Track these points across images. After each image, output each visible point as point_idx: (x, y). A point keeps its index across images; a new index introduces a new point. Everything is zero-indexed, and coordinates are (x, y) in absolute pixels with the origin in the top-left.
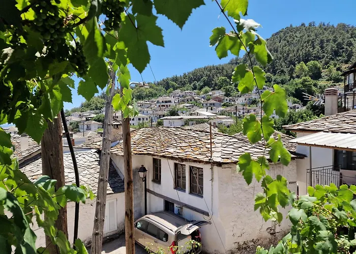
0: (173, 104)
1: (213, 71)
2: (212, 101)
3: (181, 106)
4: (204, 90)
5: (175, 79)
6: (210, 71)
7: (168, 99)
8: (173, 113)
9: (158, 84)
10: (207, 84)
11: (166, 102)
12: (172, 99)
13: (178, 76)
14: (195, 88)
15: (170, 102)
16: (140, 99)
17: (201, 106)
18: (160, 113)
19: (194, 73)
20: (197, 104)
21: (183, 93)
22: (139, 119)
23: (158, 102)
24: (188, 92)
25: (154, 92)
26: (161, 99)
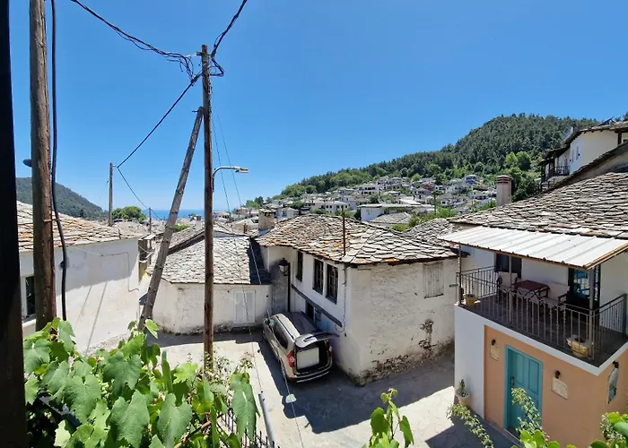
0: (377, 191)
1: (424, 158)
2: (421, 189)
3: (386, 193)
4: (414, 177)
5: (383, 165)
6: (421, 157)
7: (372, 185)
8: (374, 201)
9: (364, 170)
10: (418, 170)
11: (369, 189)
12: (376, 186)
13: (387, 161)
14: (404, 175)
15: (374, 188)
16: (342, 185)
17: (409, 194)
18: (362, 200)
19: (404, 160)
20: (405, 191)
21: (391, 180)
22: (338, 207)
23: (361, 189)
24: (396, 179)
25: (359, 178)
26: (364, 186)
